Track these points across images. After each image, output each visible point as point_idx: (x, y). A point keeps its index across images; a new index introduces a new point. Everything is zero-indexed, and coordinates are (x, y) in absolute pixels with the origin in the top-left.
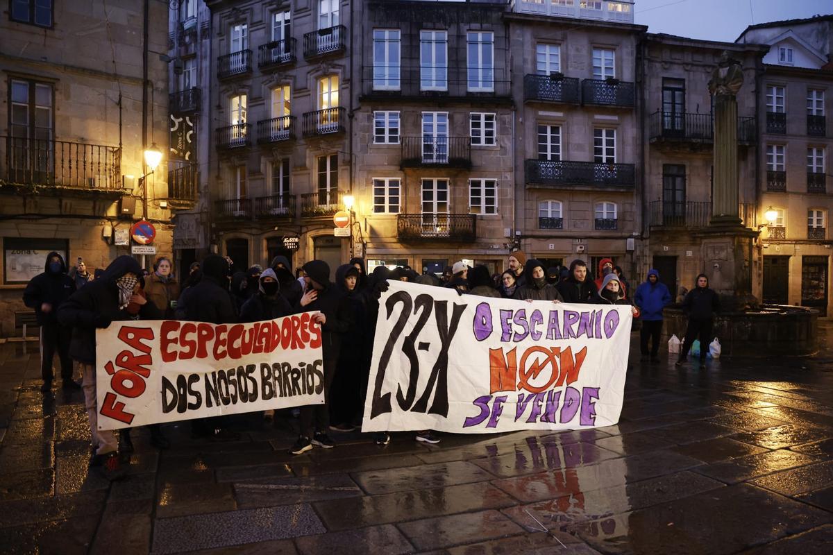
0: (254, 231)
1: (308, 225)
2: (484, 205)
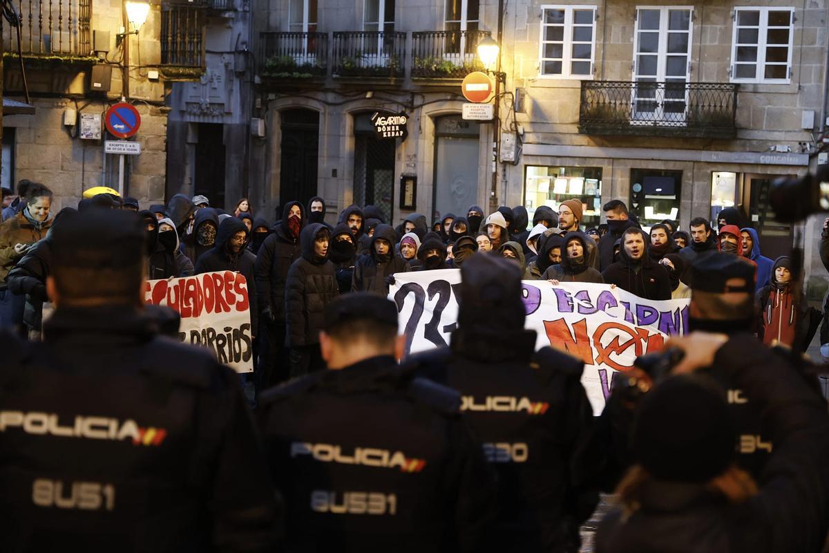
0: (331, 97)
1: (425, 91)
2: (761, 62)
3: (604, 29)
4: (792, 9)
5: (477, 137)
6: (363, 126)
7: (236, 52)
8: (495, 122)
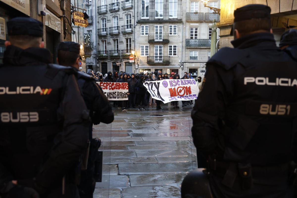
0: (109, 60)
1: (124, 59)
2: (173, 53)
3: (150, 49)
4: (176, 45)
5: (132, 65)
6: (114, 64)
7: (94, 54)
8: (134, 63)
